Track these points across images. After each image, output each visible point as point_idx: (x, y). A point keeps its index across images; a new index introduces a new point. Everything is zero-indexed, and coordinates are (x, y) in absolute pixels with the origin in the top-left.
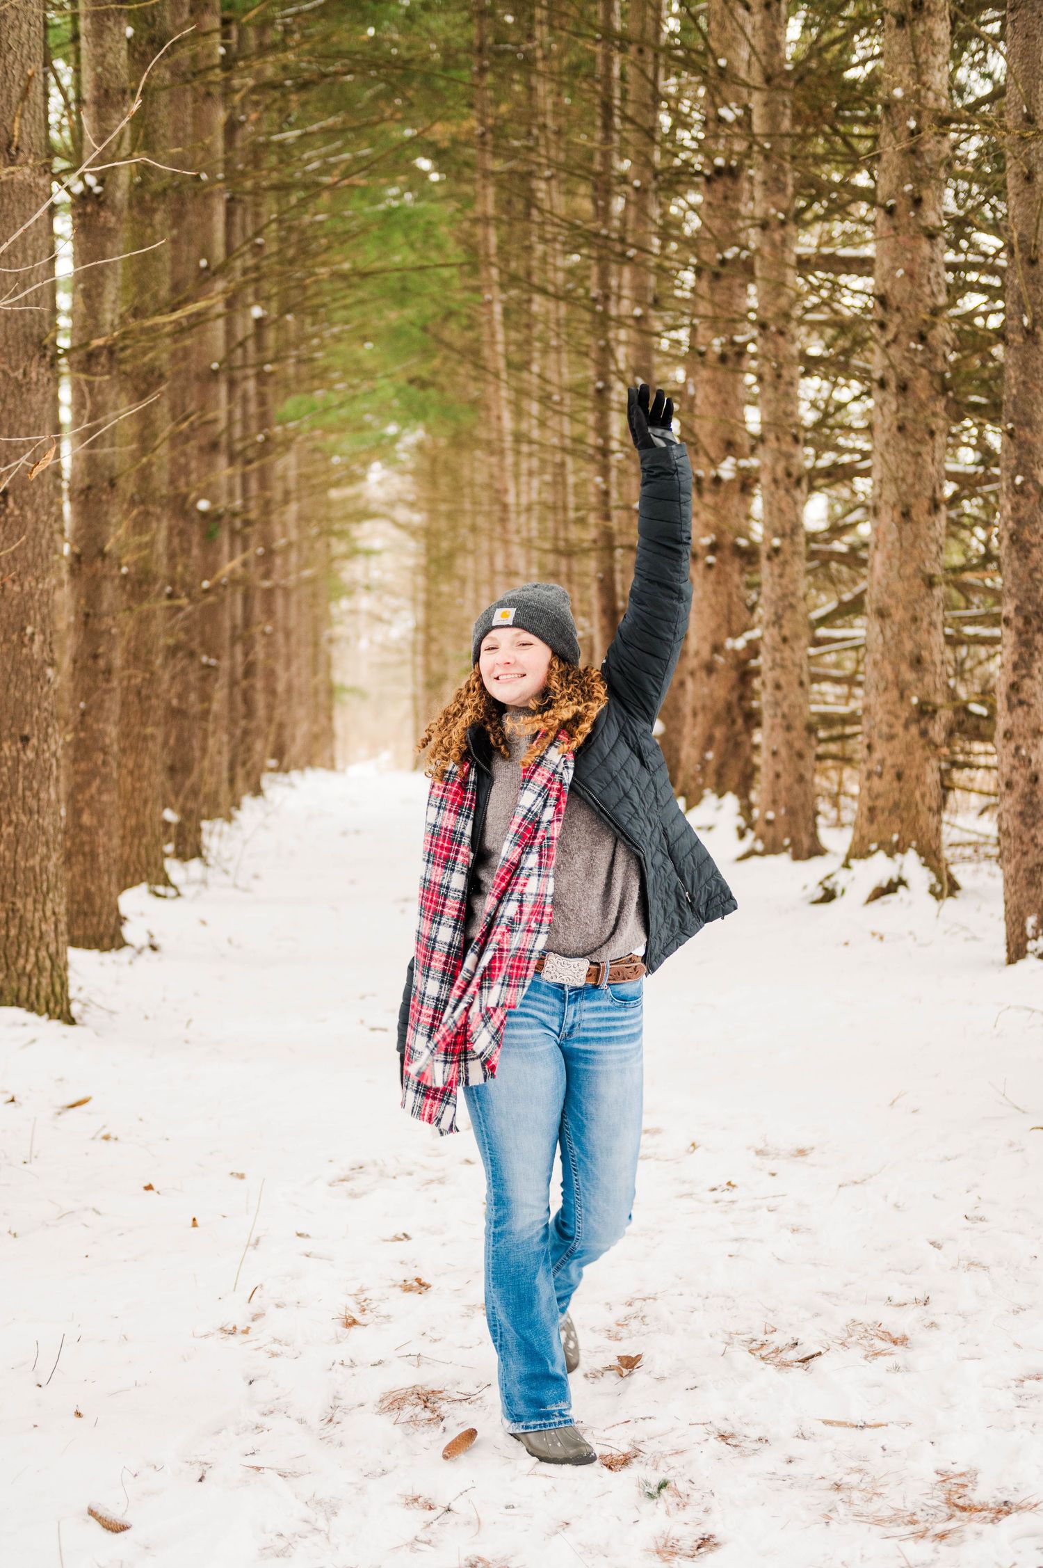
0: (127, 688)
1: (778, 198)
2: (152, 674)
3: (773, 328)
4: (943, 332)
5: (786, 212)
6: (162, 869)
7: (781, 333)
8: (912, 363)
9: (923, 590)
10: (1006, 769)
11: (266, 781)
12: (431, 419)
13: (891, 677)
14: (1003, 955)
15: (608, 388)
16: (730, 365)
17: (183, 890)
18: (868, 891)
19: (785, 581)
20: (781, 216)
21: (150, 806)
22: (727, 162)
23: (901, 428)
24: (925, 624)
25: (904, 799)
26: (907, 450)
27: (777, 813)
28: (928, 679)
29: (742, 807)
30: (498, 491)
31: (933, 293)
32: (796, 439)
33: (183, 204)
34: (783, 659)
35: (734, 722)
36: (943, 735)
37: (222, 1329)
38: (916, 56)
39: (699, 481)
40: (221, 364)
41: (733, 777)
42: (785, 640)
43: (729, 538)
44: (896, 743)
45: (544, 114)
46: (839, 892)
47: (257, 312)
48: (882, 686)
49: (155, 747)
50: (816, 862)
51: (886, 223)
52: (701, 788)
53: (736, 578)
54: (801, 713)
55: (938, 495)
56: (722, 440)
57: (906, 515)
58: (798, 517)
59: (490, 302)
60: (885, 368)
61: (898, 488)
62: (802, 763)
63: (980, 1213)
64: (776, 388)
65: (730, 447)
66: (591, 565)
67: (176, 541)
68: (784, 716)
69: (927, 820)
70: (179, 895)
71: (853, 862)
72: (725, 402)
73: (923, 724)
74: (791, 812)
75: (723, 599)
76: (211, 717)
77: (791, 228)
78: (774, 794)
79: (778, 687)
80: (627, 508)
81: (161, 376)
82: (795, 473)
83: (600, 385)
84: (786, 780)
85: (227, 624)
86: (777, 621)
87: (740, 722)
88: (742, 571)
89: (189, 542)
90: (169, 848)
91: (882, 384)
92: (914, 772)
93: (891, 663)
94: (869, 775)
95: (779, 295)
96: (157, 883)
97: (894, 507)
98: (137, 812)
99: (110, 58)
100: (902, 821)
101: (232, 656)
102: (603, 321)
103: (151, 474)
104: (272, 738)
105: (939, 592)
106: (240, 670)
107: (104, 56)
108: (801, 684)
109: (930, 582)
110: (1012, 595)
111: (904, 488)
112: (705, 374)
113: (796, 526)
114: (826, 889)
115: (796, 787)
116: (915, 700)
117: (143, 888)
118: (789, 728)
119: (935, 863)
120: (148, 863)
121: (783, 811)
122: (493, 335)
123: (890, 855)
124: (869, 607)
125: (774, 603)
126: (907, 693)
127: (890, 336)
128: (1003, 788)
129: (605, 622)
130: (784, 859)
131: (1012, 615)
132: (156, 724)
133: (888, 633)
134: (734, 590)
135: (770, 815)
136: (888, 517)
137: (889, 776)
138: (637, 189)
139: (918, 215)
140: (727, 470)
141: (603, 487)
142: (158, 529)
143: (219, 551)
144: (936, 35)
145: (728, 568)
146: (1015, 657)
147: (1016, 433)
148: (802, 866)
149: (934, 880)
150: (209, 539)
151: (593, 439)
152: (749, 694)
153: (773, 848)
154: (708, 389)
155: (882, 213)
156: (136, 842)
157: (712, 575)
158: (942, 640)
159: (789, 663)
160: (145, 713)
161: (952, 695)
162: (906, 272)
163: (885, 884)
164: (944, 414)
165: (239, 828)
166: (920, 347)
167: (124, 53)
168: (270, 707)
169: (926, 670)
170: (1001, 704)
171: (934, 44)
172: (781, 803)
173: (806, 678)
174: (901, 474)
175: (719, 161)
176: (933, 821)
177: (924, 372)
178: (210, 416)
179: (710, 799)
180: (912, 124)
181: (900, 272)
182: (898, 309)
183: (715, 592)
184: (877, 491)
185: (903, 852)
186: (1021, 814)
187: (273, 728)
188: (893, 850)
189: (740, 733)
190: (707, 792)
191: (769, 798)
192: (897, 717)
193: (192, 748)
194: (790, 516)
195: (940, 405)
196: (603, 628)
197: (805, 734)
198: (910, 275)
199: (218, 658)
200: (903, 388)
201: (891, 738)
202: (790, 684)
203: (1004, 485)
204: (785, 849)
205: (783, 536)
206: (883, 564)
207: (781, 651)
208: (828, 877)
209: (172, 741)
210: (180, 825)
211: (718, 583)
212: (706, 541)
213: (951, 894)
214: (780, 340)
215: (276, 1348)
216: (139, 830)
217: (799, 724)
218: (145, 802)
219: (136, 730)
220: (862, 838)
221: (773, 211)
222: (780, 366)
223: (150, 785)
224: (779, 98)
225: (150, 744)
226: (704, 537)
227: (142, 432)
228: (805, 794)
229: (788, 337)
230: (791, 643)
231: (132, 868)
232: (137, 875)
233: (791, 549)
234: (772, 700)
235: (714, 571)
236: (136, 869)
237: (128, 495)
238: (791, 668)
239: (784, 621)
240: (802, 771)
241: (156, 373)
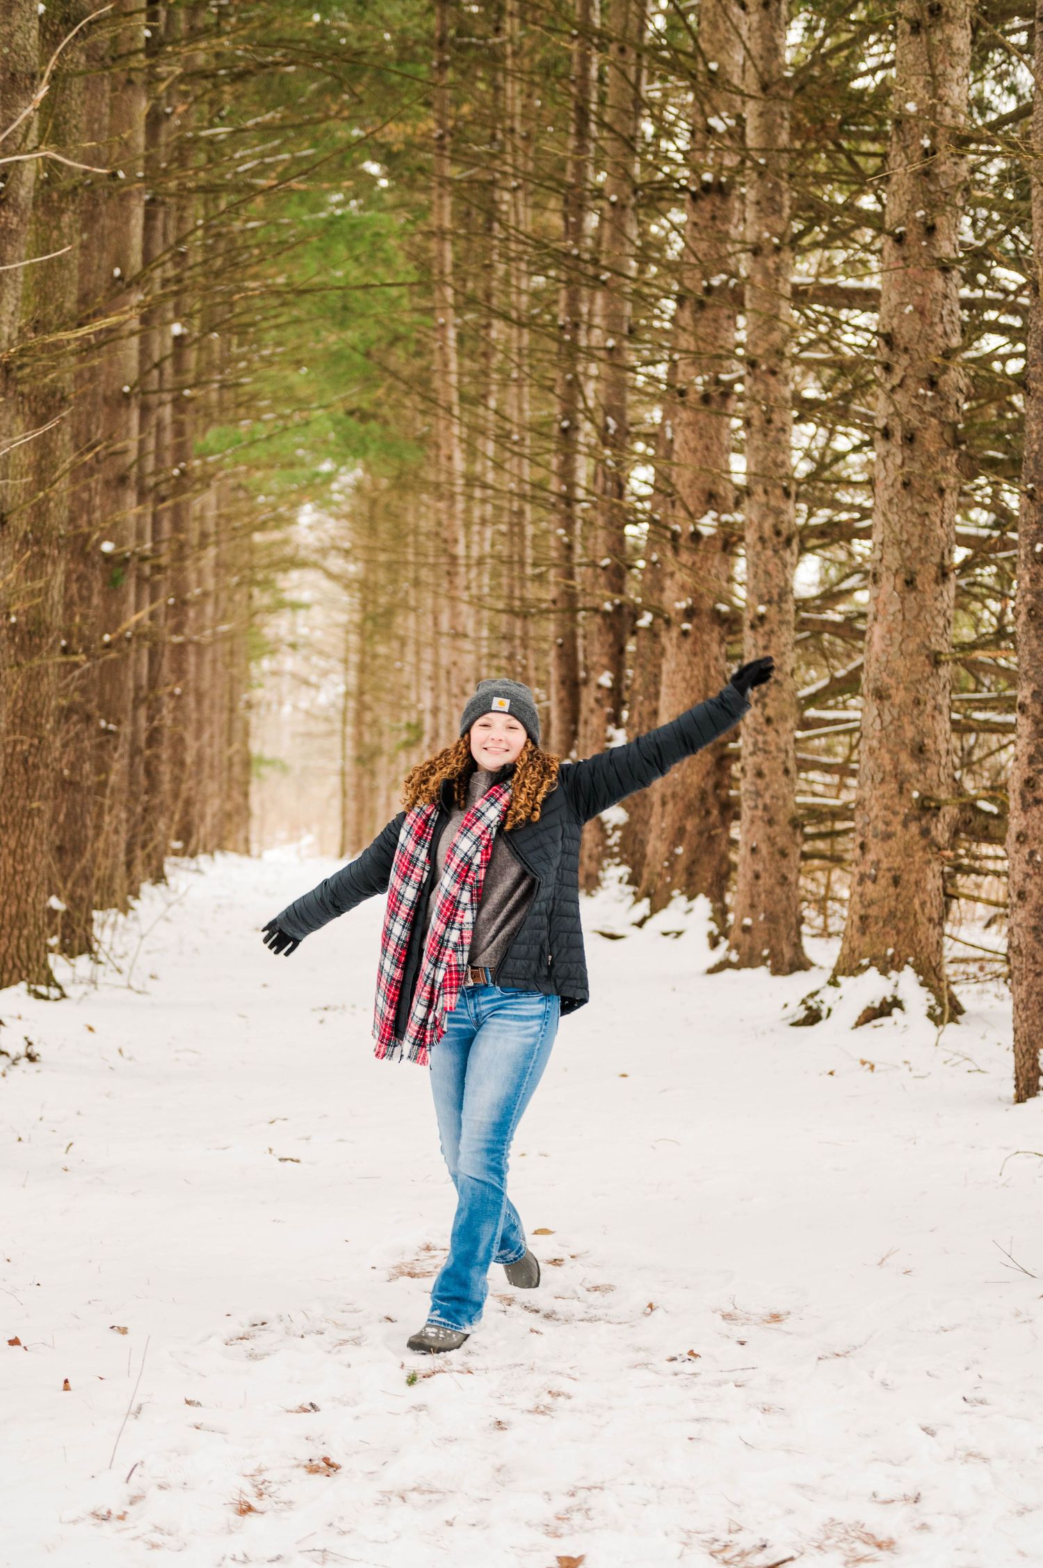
0: (12, 755)
1: (772, 220)
2: (41, 739)
3: (764, 367)
4: (956, 378)
5: (781, 237)
6: (45, 966)
7: (773, 373)
8: (921, 411)
9: (928, 669)
10: (1018, 877)
11: (169, 864)
12: (371, 456)
13: (889, 768)
14: (1011, 1092)
15: (575, 428)
16: (714, 407)
17: (67, 991)
18: (857, 1012)
20: (776, 241)
21: (32, 894)
22: (716, 177)
23: (906, 485)
24: (929, 708)
25: (901, 907)
26: (912, 509)
27: (755, 919)
28: (931, 770)
29: (714, 911)
30: (445, 541)
31: (945, 333)
32: (787, 493)
33: (96, 205)
34: (765, 742)
35: (708, 813)
36: (947, 835)
37: (95, 1515)
38: (932, 67)
39: (675, 536)
40: (132, 388)
41: (706, 876)
42: (769, 721)
43: (708, 603)
44: (892, 842)
45: (512, 117)
46: (824, 1014)
47: (177, 329)
48: (878, 776)
49: (41, 824)
50: (799, 976)
51: (895, 254)
52: (670, 887)
53: (715, 648)
54: (785, 805)
55: (947, 562)
56: (703, 491)
57: (910, 583)
58: (786, 581)
59: (443, 326)
60: (889, 416)
61: (902, 552)
62: (785, 863)
63: (979, 1394)
64: (765, 435)
65: (711, 499)
66: (550, 628)
67: (74, 588)
68: (766, 808)
69: (927, 932)
70: (63, 996)
71: (840, 979)
72: (707, 448)
73: (924, 822)
74: (772, 918)
75: (699, 672)
76: (108, 791)
77: (787, 255)
78: (752, 897)
79: (760, 774)
80: (593, 564)
81: (63, 399)
82: (785, 533)
83: (565, 424)
84: (766, 881)
85: (131, 684)
86: (761, 699)
87: (715, 812)
88: (722, 641)
89: (90, 589)
90: (54, 941)
91: (886, 434)
92: (913, 877)
93: (889, 751)
94: (862, 879)
95: (772, 329)
96: (39, 983)
97: (896, 573)
98: (18, 898)
99: (18, 38)
100: (898, 933)
101: (135, 721)
102: (571, 352)
103: (48, 509)
104: (177, 817)
105: (945, 671)
106: (143, 736)
107: (12, 35)
108: (787, 771)
109: (936, 660)
110: (1030, 679)
111: (908, 552)
112: (685, 415)
113: (785, 591)
114: (809, 1008)
115: (778, 890)
116: (916, 794)
117: (23, 986)
118: (771, 822)
119: (935, 982)
120: (29, 958)
121: (762, 917)
122: (446, 365)
123: (884, 972)
124: (865, 687)
126: (907, 786)
127: (896, 380)
128: (1015, 899)
129: (563, 694)
130: (763, 972)
131: (1028, 701)
132: (44, 798)
133: (887, 718)
134: (712, 663)
135: (748, 921)
136: (889, 584)
137: (883, 882)
138: (613, 204)
139: (931, 244)
140: (707, 525)
141: (566, 539)
142: (54, 573)
143: (124, 601)
144: (955, 44)
145: (706, 638)
146: (1031, 749)
147: (1037, 496)
148: (780, 980)
149: (933, 1002)
150: (113, 586)
151: (555, 485)
152: (726, 782)
153: (749, 960)
154: (688, 432)
155: (890, 242)
156: (16, 932)
157: (687, 645)
158: (948, 726)
159: (773, 748)
160: (31, 784)
161: (958, 790)
162: (916, 308)
163: (877, 1005)
164: (955, 470)
165: (136, 919)
166: (930, 394)
167: (34, 33)
168: (177, 780)
169: (929, 760)
170: (1014, 803)
171: (953, 54)
172: (761, 908)
173: (791, 765)
174: (905, 537)
175: (708, 177)
176: (934, 933)
177: (934, 421)
178: (119, 446)
179: (679, 901)
180: (926, 143)
181: (910, 308)
182: (906, 350)
183: (690, 663)
184: (878, 555)
185: (899, 969)
186: (1035, 928)
187: (180, 804)
188: (887, 966)
189: (715, 827)
190: (676, 892)
191: (748, 901)
192: (895, 813)
193: (84, 826)
194: (778, 580)
195: (951, 460)
196: (561, 701)
197: (789, 829)
198: (920, 311)
199: (118, 723)
200: (910, 439)
201: (888, 836)
202: (773, 771)
203: (1022, 552)
204: (763, 961)
205: (769, 602)
206: (883, 638)
207: (764, 734)
208: (813, 995)
209: (61, 818)
210: (67, 913)
211: (695, 654)
212: (682, 605)
213: (952, 1019)
214: (772, 380)
215: (157, 1538)
216: (20, 919)
217: (782, 817)
218: (29, 886)
219: (21, 803)
220: (853, 951)
221: (766, 235)
222: (771, 410)
223: (34, 867)
224: (777, 109)
225: (36, 820)
226: (679, 600)
227: (39, 462)
228: (788, 898)
229: (781, 377)
230: (775, 725)
231: (10, 965)
232: (16, 972)
233: (778, 617)
234: (752, 788)
235: (690, 640)
236: (14, 966)
237: (21, 534)
238: (775, 753)
239: (767, 700)
240: (785, 871)
241: (58, 396)
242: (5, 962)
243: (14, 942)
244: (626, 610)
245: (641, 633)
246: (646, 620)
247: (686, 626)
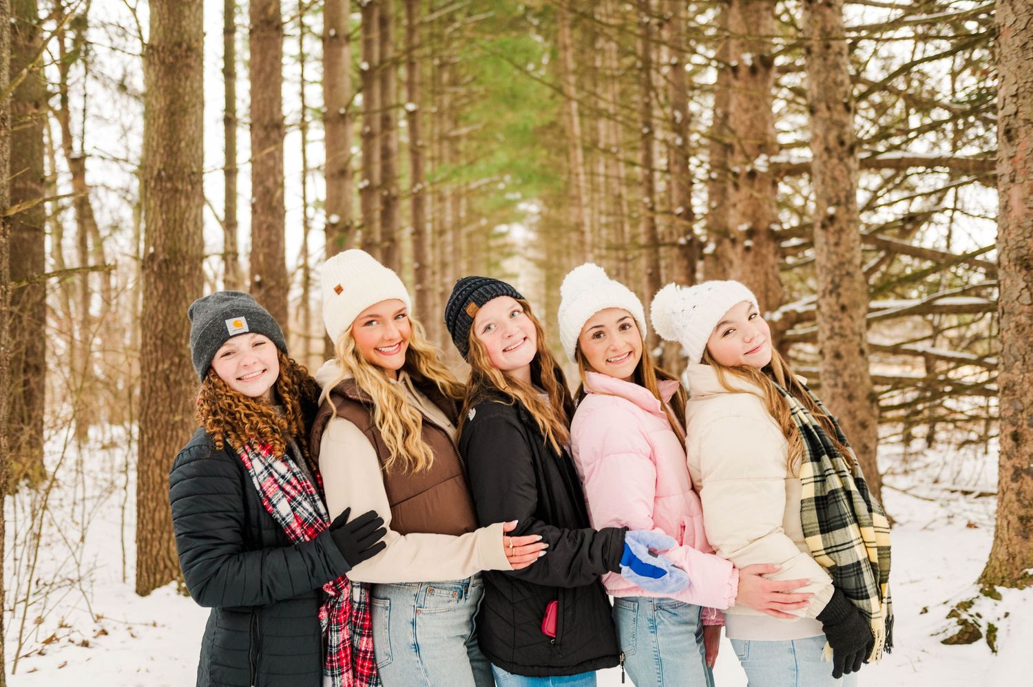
0: (155, 373)
15: (651, 132)
19: (842, 249)
30: (577, 224)
34: (841, 327)
39: (735, 175)
42: (843, 308)
43: (763, 225)
53: (772, 259)
54: (862, 382)
56: (756, 140)
58: (851, 185)
62: (865, 433)
64: (825, 59)
65: (762, 146)
68: (845, 386)
71: (999, 589)
75: (761, 278)
79: (838, 356)
82: (848, 142)
86: (835, 289)
88: (776, 253)
103: (179, 149)
108: (862, 352)
113: (851, 194)
114: (963, 623)
118: (850, 398)
125: (829, 272)
134: (770, 270)
140: (761, 164)
142: (188, 205)
145: (764, 251)
157: (750, 257)
159: (848, 332)
183: (753, 271)
184: (1010, 109)
194: (844, 184)
197: (867, 403)
202: (850, 353)
205: (838, 204)
206: (1025, 200)
207: (840, 320)
208: (965, 605)
211: (756, 264)
212: (744, 227)
214: (828, 11)
217: (861, 393)
219: (165, 417)
225: (180, 432)
226: (741, 223)
227: (169, 106)
228: (870, 465)
229: (836, 9)
230: (849, 311)
231: (162, 566)
232: (167, 571)
233: (846, 217)
234: (831, 369)
235: (752, 254)
236: (166, 567)
237: (155, 172)
238: (851, 337)
239: (841, 290)
240: (865, 440)
241: (184, 46)
242: (157, 564)
243: (165, 545)
244: (695, 244)
245: (707, 258)
246: (710, 249)
247: (748, 243)
